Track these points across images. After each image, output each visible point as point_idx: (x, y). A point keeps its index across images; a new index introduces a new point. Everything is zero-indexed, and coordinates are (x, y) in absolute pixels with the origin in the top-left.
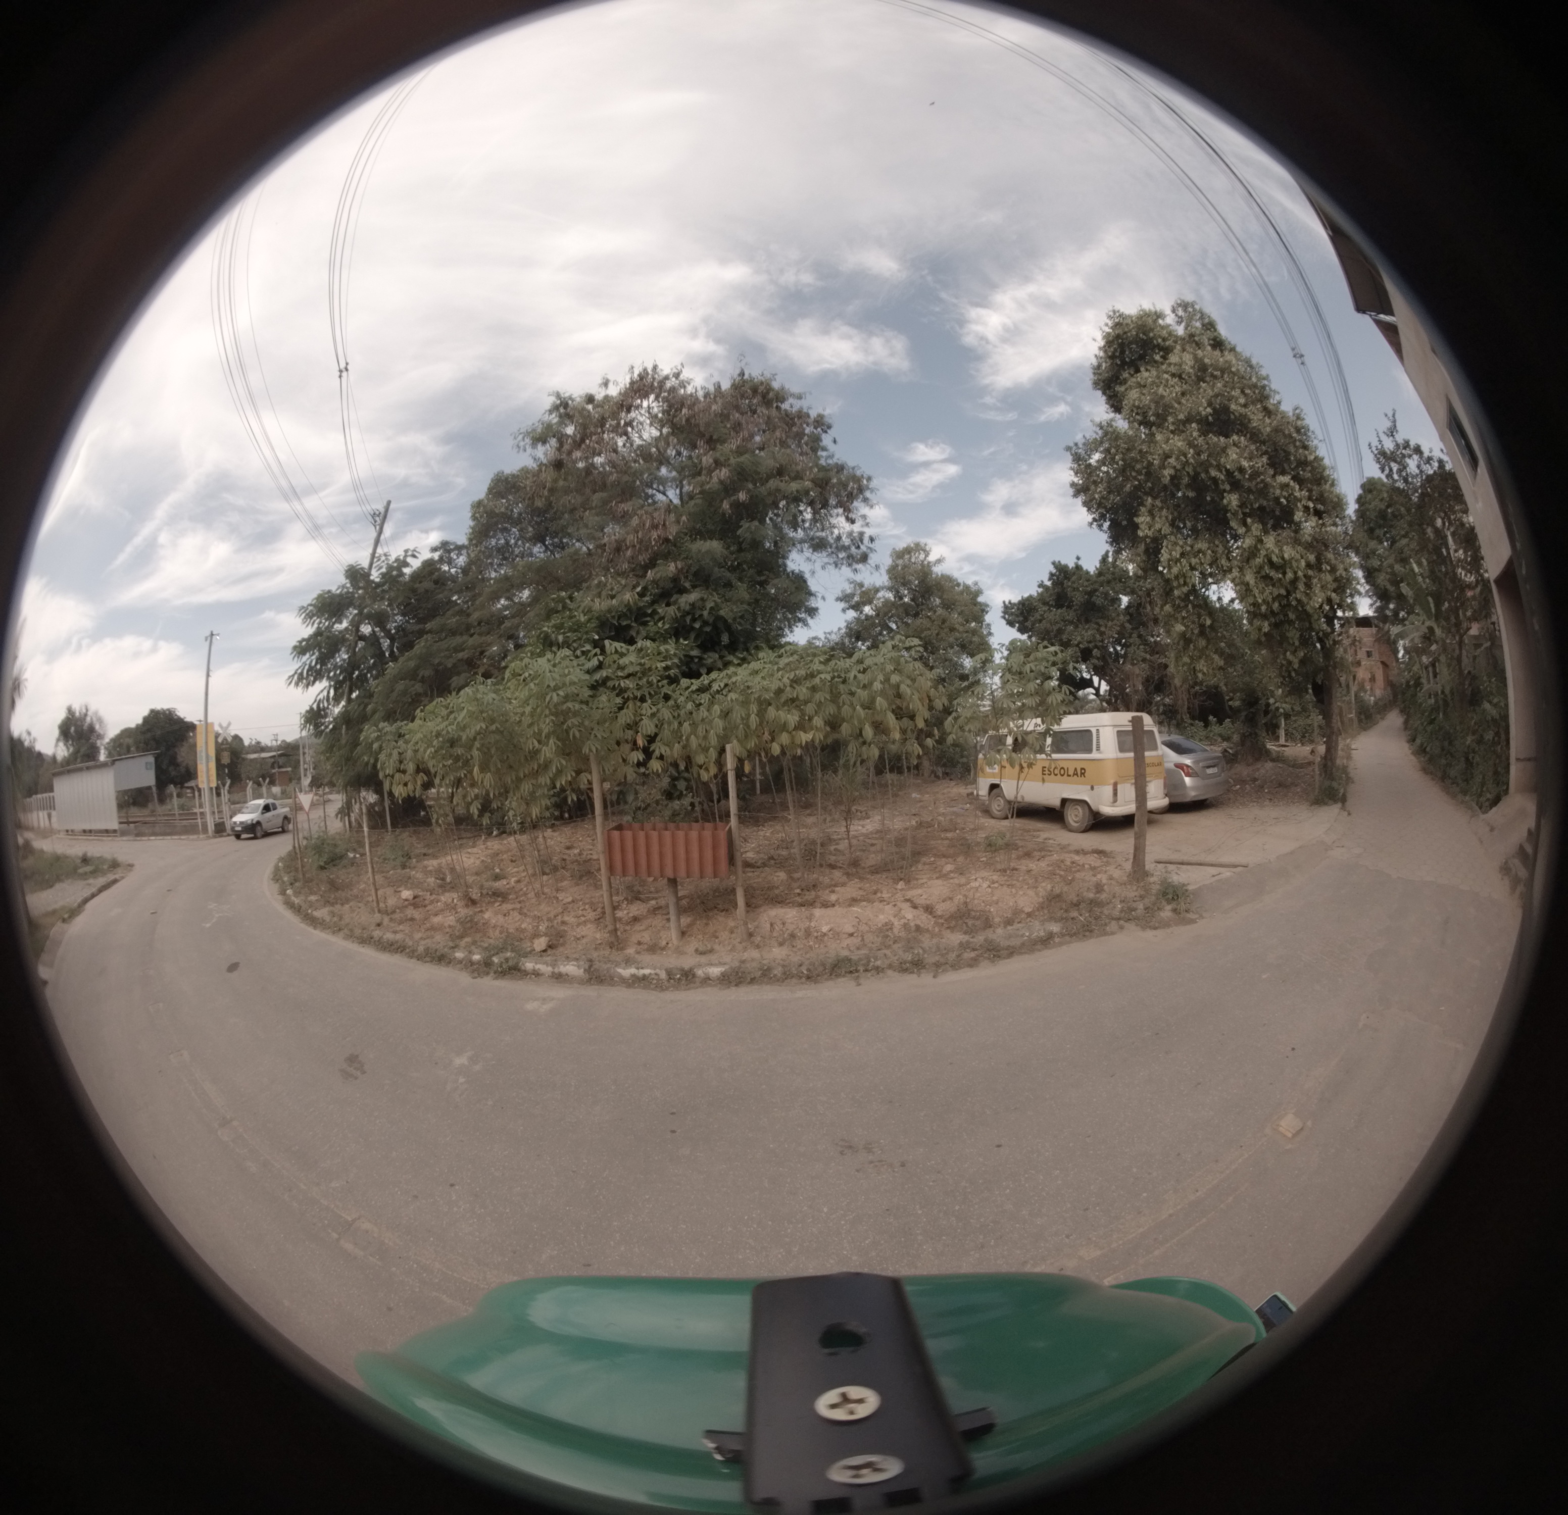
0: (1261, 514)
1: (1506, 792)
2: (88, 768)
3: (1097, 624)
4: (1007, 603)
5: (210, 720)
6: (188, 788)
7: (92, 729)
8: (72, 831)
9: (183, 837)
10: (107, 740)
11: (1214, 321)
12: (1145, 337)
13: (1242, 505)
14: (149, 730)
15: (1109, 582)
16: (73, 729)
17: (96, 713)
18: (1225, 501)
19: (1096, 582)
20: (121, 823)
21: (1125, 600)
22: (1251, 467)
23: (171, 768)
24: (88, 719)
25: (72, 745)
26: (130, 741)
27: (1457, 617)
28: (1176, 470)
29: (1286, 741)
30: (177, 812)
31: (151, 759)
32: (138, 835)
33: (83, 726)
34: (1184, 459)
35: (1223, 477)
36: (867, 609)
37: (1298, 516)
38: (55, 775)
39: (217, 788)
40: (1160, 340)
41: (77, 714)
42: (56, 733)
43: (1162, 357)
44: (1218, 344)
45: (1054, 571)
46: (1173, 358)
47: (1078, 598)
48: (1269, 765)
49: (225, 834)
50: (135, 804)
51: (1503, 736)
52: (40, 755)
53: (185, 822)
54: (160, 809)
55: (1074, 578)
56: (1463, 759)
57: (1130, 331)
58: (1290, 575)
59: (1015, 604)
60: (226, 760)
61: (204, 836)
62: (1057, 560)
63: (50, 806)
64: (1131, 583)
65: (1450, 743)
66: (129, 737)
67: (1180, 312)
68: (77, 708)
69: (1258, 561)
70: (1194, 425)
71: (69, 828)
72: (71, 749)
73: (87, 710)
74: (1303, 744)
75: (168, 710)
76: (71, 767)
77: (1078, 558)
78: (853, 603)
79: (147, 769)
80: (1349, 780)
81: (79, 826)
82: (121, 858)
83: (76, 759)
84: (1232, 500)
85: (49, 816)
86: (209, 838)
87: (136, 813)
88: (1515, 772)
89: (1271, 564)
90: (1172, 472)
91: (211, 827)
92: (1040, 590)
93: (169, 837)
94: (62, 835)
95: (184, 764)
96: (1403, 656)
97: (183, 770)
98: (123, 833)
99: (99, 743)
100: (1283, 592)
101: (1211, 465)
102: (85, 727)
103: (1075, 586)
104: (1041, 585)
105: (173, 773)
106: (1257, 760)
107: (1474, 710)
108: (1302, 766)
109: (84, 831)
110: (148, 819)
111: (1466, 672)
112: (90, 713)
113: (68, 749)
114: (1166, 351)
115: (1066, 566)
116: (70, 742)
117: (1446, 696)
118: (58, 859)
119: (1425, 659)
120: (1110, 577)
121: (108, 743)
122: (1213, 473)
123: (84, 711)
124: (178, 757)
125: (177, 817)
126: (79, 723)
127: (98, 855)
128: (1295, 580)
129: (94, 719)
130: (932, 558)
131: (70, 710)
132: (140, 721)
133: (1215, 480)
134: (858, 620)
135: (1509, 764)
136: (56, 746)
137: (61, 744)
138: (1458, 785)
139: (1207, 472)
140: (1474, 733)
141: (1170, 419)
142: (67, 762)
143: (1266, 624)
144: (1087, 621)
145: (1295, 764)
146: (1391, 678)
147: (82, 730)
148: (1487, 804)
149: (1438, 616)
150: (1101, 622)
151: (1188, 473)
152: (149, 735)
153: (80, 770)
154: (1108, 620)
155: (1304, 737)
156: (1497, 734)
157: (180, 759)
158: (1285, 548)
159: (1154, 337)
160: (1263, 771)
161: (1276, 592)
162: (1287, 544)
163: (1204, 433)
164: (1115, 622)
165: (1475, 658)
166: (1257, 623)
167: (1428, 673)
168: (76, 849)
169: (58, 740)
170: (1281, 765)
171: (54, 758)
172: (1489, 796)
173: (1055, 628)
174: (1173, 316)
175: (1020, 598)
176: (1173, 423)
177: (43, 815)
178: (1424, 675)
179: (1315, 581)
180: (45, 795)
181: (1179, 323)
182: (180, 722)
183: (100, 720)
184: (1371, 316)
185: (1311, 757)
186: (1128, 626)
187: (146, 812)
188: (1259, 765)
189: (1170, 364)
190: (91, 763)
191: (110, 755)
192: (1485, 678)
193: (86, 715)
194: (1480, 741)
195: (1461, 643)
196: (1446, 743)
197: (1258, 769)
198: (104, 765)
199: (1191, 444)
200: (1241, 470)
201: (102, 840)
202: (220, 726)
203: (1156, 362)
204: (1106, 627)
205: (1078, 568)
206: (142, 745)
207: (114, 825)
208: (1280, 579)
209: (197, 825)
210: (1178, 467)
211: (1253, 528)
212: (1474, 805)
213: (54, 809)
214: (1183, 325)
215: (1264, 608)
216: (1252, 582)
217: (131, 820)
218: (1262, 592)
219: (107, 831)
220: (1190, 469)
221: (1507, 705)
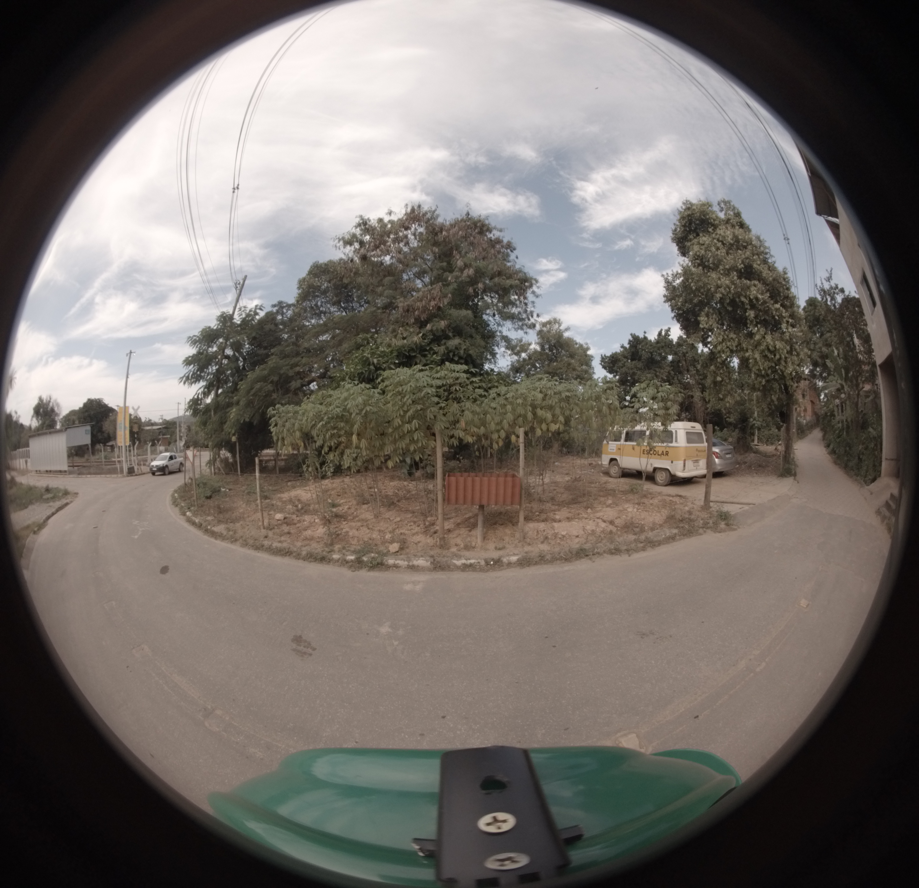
0: (765, 323)
1: (880, 476)
2: (50, 433)
3: (655, 370)
4: (603, 356)
5: (127, 405)
6: (108, 446)
7: (53, 410)
8: (39, 471)
9: (108, 476)
10: (61, 417)
11: (741, 212)
12: (704, 218)
13: (756, 317)
14: (86, 411)
15: (663, 347)
16: (41, 410)
17: (56, 401)
18: (747, 314)
19: (655, 347)
20: (69, 466)
21: (670, 358)
22: (763, 299)
23: (99, 434)
24: (51, 404)
25: (41, 419)
26: (75, 417)
27: (857, 381)
28: (723, 295)
29: (758, 442)
30: (103, 460)
31: (89, 428)
32: (79, 474)
33: (47, 408)
34: (728, 290)
35: (747, 302)
36: (524, 355)
37: (784, 326)
38: (30, 437)
39: (130, 446)
40: (712, 220)
41: (45, 401)
42: (32, 412)
43: (713, 230)
44: (742, 225)
45: (631, 339)
46: (718, 231)
47: (645, 355)
48: (752, 455)
49: (134, 474)
50: (77, 455)
51: (879, 447)
52: (22, 425)
53: (109, 467)
54: (93, 458)
55: (643, 344)
56: (857, 458)
57: (696, 213)
58: (778, 356)
59: (608, 357)
60: (136, 429)
61: (121, 475)
62: (633, 333)
63: (27, 455)
64: (674, 349)
65: (850, 449)
66: (74, 415)
67: (722, 205)
68: (45, 397)
69: (762, 347)
70: (735, 273)
71: (38, 469)
72: (40, 422)
73: (50, 399)
74: (767, 445)
75: (98, 399)
76: (40, 432)
77: (645, 333)
78: (516, 351)
79: (86, 433)
80: (796, 466)
81: (43, 468)
82: (70, 489)
83: (43, 428)
84: (751, 314)
85: (26, 462)
86: (124, 476)
87: (78, 460)
88: (885, 465)
89: (769, 349)
90: (721, 295)
91: (125, 470)
92: (622, 349)
93: (99, 476)
94: (33, 474)
95: (107, 432)
96: (824, 399)
97: (106, 435)
98: (70, 473)
99: (56, 418)
100: (773, 365)
101: (742, 295)
102: (49, 409)
103: (644, 348)
104: (622, 347)
105: (100, 437)
106: (746, 452)
107: (864, 432)
108: (770, 457)
109: (47, 471)
110: (84, 464)
111: (860, 411)
112: (52, 401)
113: (38, 422)
114: (715, 227)
115: (638, 337)
116: (40, 418)
117: (848, 423)
118: (31, 489)
119: (837, 401)
120: (663, 344)
121: (62, 419)
122: (743, 299)
123: (49, 399)
124: (104, 427)
125: (103, 463)
126: (45, 406)
127: (56, 486)
128: (780, 359)
129: (55, 404)
130: (562, 328)
131: (40, 399)
132: (81, 405)
133: (743, 303)
134: (518, 361)
135: (881, 462)
136: (32, 420)
137: (34, 419)
138: (853, 470)
139: (739, 298)
140: (863, 444)
141: (721, 267)
142: (38, 429)
143: (764, 381)
144: (649, 369)
145: (765, 455)
146: (816, 410)
147: (47, 411)
148: (869, 481)
149: (846, 379)
150: (657, 370)
151: (730, 298)
152: (87, 414)
153: (46, 434)
154: (661, 369)
155: (768, 441)
156: (876, 445)
157: (104, 429)
158: (776, 342)
159: (709, 218)
160: (749, 458)
161: (770, 364)
162: (777, 340)
163: (740, 277)
164: (665, 370)
165: (865, 403)
166: (759, 379)
167: (838, 409)
168: (42, 482)
169: (33, 417)
170: (758, 455)
171: (30, 427)
172: (870, 477)
173: (631, 372)
174: (718, 207)
175: (611, 354)
176: (722, 270)
177: (22, 461)
178: (836, 409)
179: (789, 360)
180: (24, 449)
181: (721, 211)
182: (105, 406)
183: (58, 405)
184: (824, 217)
185: (775, 452)
186: (672, 373)
187: (83, 460)
188: (747, 455)
189: (717, 234)
190: (52, 430)
191: (63, 425)
192: (871, 415)
193: (50, 402)
194: (866, 448)
195: (858, 395)
196: (848, 449)
197: (746, 457)
198: (60, 431)
199: (733, 283)
200: (757, 299)
201: (57, 477)
202: (133, 408)
203: (709, 232)
204: (660, 373)
205: (645, 338)
206: (82, 420)
207: (65, 468)
208: (772, 358)
209: (116, 469)
210: (725, 294)
211: (761, 330)
212: (862, 481)
213: (29, 458)
214: (723, 212)
215: (763, 372)
216: (758, 359)
217: (75, 464)
218: (763, 364)
219: (60, 471)
220: (731, 296)
221: (882, 430)
